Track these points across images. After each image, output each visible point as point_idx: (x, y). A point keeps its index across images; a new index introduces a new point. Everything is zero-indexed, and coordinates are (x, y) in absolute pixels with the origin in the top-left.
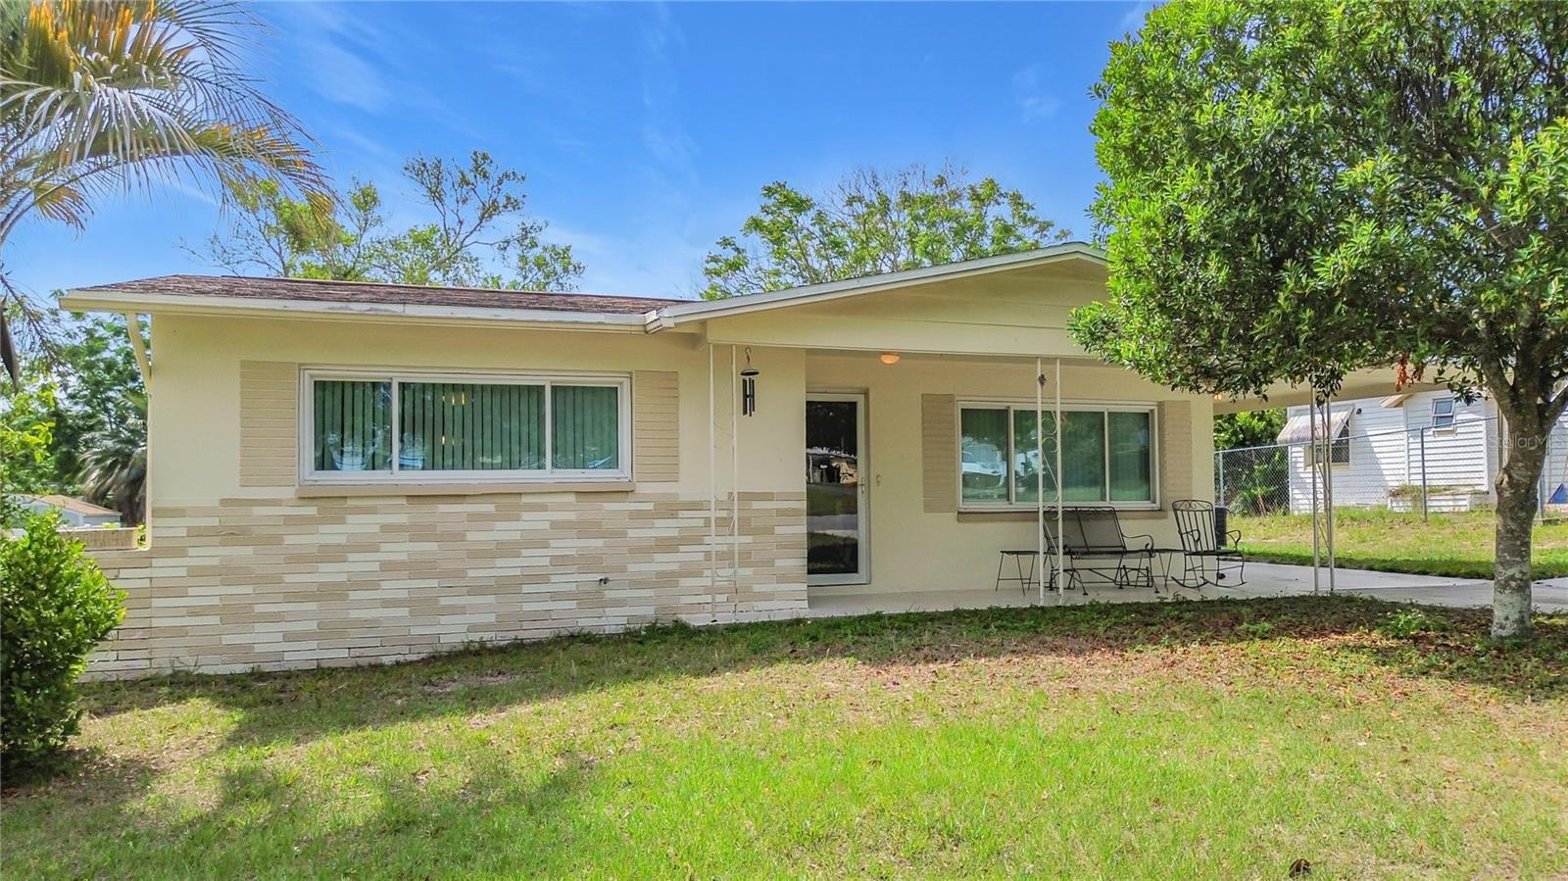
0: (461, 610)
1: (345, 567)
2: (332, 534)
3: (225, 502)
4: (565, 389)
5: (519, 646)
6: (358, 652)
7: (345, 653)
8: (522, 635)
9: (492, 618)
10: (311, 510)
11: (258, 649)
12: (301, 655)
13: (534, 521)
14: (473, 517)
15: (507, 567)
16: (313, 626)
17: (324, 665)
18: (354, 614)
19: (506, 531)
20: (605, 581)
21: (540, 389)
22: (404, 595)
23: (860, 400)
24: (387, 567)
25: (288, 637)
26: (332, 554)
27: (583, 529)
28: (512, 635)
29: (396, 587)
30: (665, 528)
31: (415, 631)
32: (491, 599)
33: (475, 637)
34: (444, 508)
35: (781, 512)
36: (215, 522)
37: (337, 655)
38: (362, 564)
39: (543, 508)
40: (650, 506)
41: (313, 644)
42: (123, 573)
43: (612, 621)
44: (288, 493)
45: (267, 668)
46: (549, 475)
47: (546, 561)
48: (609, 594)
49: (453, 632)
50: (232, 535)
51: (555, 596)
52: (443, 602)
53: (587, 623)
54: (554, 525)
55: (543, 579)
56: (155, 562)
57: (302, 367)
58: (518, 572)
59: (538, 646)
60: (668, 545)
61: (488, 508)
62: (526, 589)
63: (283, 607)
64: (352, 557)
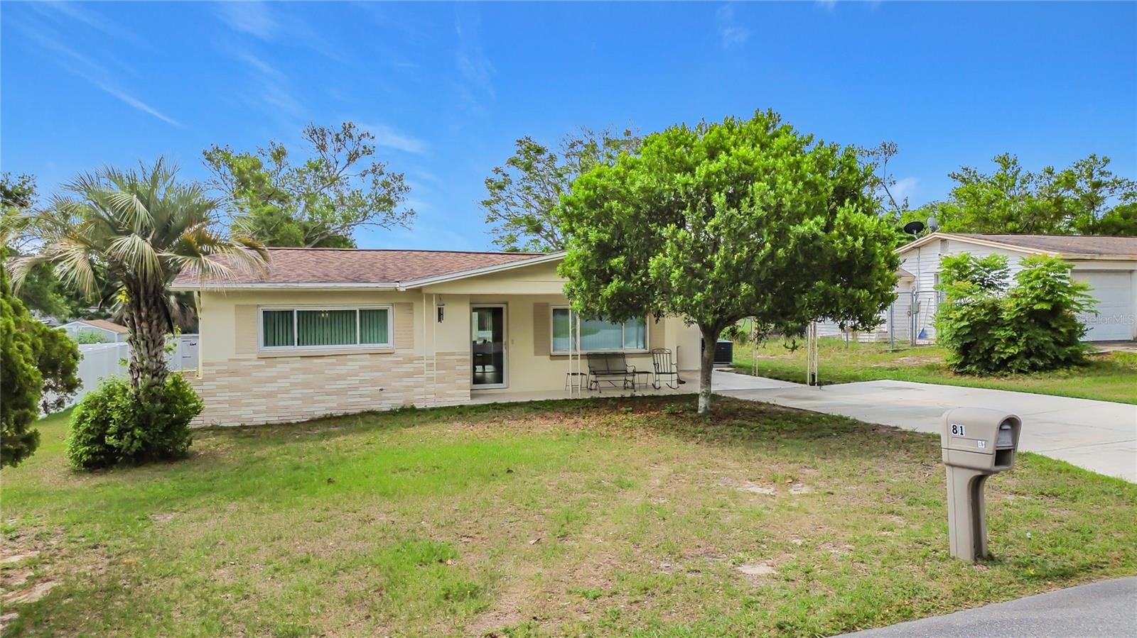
0: (323, 402)
1: (277, 385)
2: (271, 372)
3: (230, 360)
4: (365, 311)
5: (346, 416)
6: (280, 418)
7: (277, 418)
8: (347, 411)
9: (335, 405)
10: (263, 362)
11: (244, 416)
12: (260, 420)
13: (352, 365)
14: (327, 364)
15: (342, 384)
16: (264, 408)
17: (269, 423)
18: (281, 403)
19: (342, 370)
20: (381, 390)
21: (355, 311)
22: (300, 396)
23: (504, 306)
24: (293, 384)
25: (255, 412)
26: (272, 380)
27: (372, 369)
28: (344, 411)
29: (297, 393)
30: (408, 368)
31: (305, 410)
32: (335, 397)
33: (329, 412)
34: (316, 361)
35: (458, 360)
36: (226, 368)
37: (274, 419)
38: (284, 383)
39: (356, 360)
40: (401, 359)
41: (264, 415)
43: (385, 406)
44: (254, 356)
45: (247, 424)
46: (358, 347)
47: (357, 382)
48: (384, 395)
49: (320, 411)
50: (234, 373)
51: (361, 396)
52: (316, 398)
53: (375, 407)
54: (361, 367)
55: (356, 389)
56: (204, 383)
57: (258, 306)
58: (346, 386)
59: (354, 416)
60: (409, 375)
61: (333, 360)
62: (349, 393)
63: (253, 401)
64: (279, 381)
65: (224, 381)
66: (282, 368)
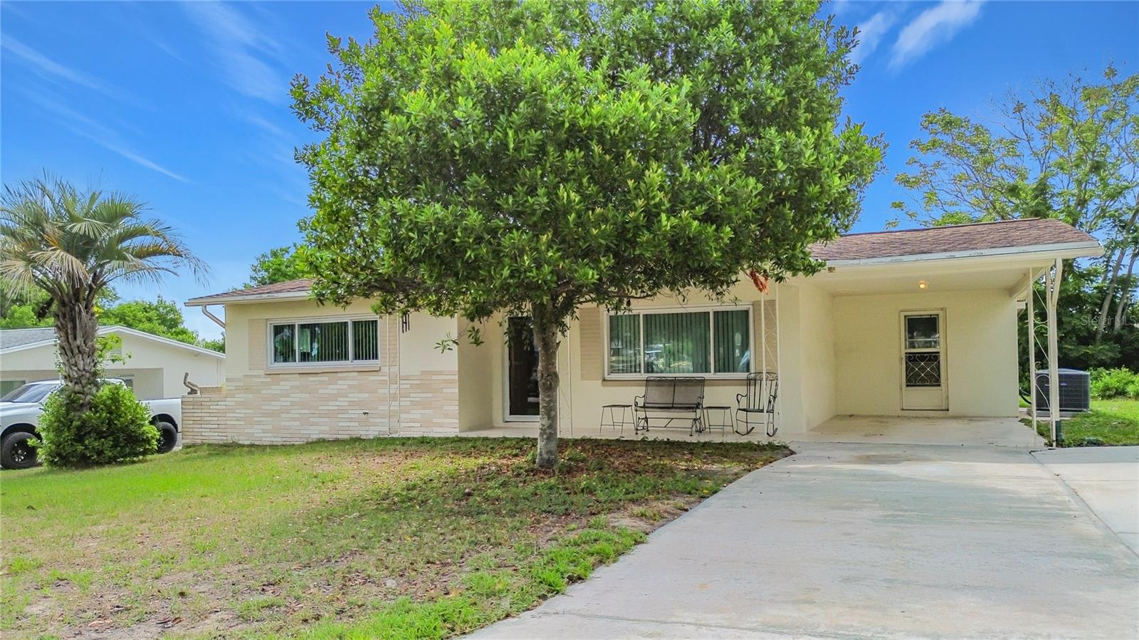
0: (317, 424)
1: (280, 403)
2: (276, 389)
3: (245, 376)
4: (356, 322)
6: (284, 439)
7: (280, 440)
8: (339, 437)
9: (327, 428)
10: (269, 380)
11: (255, 435)
12: (268, 439)
13: (342, 385)
14: (320, 382)
15: (332, 406)
16: (270, 427)
17: (273, 443)
18: (284, 423)
19: (332, 389)
20: (367, 414)
21: (346, 324)
22: (298, 416)
24: (293, 404)
25: (264, 431)
26: (276, 397)
27: (360, 389)
28: (335, 436)
29: (296, 413)
31: (302, 432)
32: (327, 420)
33: (321, 436)
34: (311, 378)
35: (445, 381)
36: (242, 384)
37: (278, 440)
38: (286, 402)
39: (345, 379)
40: (387, 378)
41: (270, 435)
42: (219, 403)
43: (372, 433)
44: (262, 373)
45: (256, 443)
46: (350, 364)
47: (346, 404)
48: (369, 420)
50: (247, 389)
51: (351, 420)
52: (311, 420)
54: (350, 386)
55: (345, 411)
56: (227, 399)
57: (269, 320)
58: (336, 408)
60: (394, 397)
61: (325, 378)
62: (339, 416)
63: (262, 419)
64: (282, 399)
65: (240, 397)
66: (285, 385)
